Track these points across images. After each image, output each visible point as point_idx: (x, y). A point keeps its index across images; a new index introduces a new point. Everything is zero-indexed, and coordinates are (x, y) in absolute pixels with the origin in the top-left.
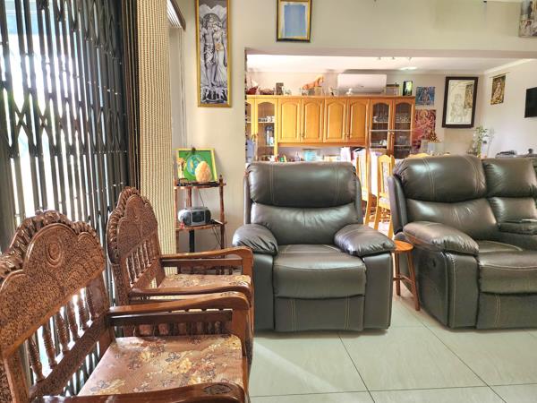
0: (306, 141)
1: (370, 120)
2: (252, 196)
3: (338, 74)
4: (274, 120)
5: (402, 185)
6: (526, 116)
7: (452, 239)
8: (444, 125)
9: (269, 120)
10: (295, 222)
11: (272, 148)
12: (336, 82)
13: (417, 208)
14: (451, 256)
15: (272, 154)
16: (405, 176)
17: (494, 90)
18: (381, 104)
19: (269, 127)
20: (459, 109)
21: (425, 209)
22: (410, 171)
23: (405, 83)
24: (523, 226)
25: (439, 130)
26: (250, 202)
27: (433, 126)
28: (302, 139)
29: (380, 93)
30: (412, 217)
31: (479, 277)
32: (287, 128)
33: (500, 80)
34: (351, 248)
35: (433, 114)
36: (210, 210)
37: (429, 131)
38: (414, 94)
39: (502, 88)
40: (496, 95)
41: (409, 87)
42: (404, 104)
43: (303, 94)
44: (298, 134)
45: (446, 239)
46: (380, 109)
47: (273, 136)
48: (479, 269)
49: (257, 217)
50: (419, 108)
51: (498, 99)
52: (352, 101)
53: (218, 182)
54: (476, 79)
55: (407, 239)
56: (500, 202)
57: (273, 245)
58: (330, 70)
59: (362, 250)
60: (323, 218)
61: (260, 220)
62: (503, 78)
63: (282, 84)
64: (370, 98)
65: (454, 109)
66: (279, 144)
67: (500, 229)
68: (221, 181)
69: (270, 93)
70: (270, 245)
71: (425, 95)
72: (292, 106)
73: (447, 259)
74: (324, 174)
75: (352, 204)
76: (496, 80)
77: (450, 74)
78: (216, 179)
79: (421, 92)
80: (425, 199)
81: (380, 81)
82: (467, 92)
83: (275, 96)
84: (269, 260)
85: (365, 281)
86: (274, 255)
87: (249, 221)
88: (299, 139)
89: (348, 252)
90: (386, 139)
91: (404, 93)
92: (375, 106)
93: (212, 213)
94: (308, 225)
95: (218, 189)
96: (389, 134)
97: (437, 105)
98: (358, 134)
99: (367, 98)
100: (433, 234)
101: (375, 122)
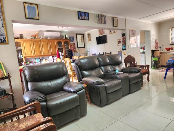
0: (36, 55)
1: (57, 47)
2: (28, 80)
3: (43, 32)
4: (21, 48)
5: (79, 67)
6: (97, 44)
7: (98, 81)
8: (78, 48)
9: (19, 48)
10: (48, 86)
11: (23, 59)
12: (43, 34)
13: (84, 73)
14: (99, 85)
15: (23, 61)
16: (79, 64)
17: (88, 38)
18: (60, 42)
19: (19, 51)
20: (81, 43)
21: (86, 73)
22: (80, 62)
23: (65, 35)
24: (110, 73)
25: (77, 49)
26: (27, 82)
27: (75, 48)
28: (34, 54)
29: (58, 38)
30: (84, 76)
31: (106, 90)
32: (27, 51)
33: (89, 35)
34: (72, 90)
35: (74, 44)
36: (5, 89)
37: (74, 50)
38: (68, 39)
39: (90, 37)
40: (89, 39)
41: (67, 36)
42: (66, 41)
43: (32, 38)
44: (32, 53)
45: (97, 81)
46: (59, 43)
47: (22, 54)
48: (106, 87)
49: (32, 87)
50: (71, 43)
51: (90, 40)
52: (51, 41)
53: (7, 76)
54: (83, 34)
55: (83, 83)
56: (102, 67)
57: (45, 97)
58: (41, 30)
59: (76, 90)
60: (58, 82)
61: (33, 88)
62: (90, 34)
63: (22, 35)
64: (56, 40)
65: (79, 43)
66: (25, 57)
67: (104, 75)
68: (9, 75)
69: (18, 38)
70: (44, 98)
71: (71, 39)
72: (28, 43)
73: (98, 86)
74: (55, 67)
75: (66, 75)
76: (88, 35)
77: (77, 33)
78: (6, 75)
79: (70, 38)
80: (86, 70)
81: (58, 35)
82: (81, 38)
83: (20, 39)
84: (44, 103)
85: (79, 100)
86: (46, 101)
87: (28, 90)
88: (33, 55)
89: (71, 92)
90: (63, 53)
91: (66, 38)
92: (58, 42)
93: (6, 90)
94: (53, 86)
95: (8, 80)
96: (64, 51)
97: (75, 42)
98: (54, 52)
99: (55, 40)
100: (92, 80)
101: (59, 47)
